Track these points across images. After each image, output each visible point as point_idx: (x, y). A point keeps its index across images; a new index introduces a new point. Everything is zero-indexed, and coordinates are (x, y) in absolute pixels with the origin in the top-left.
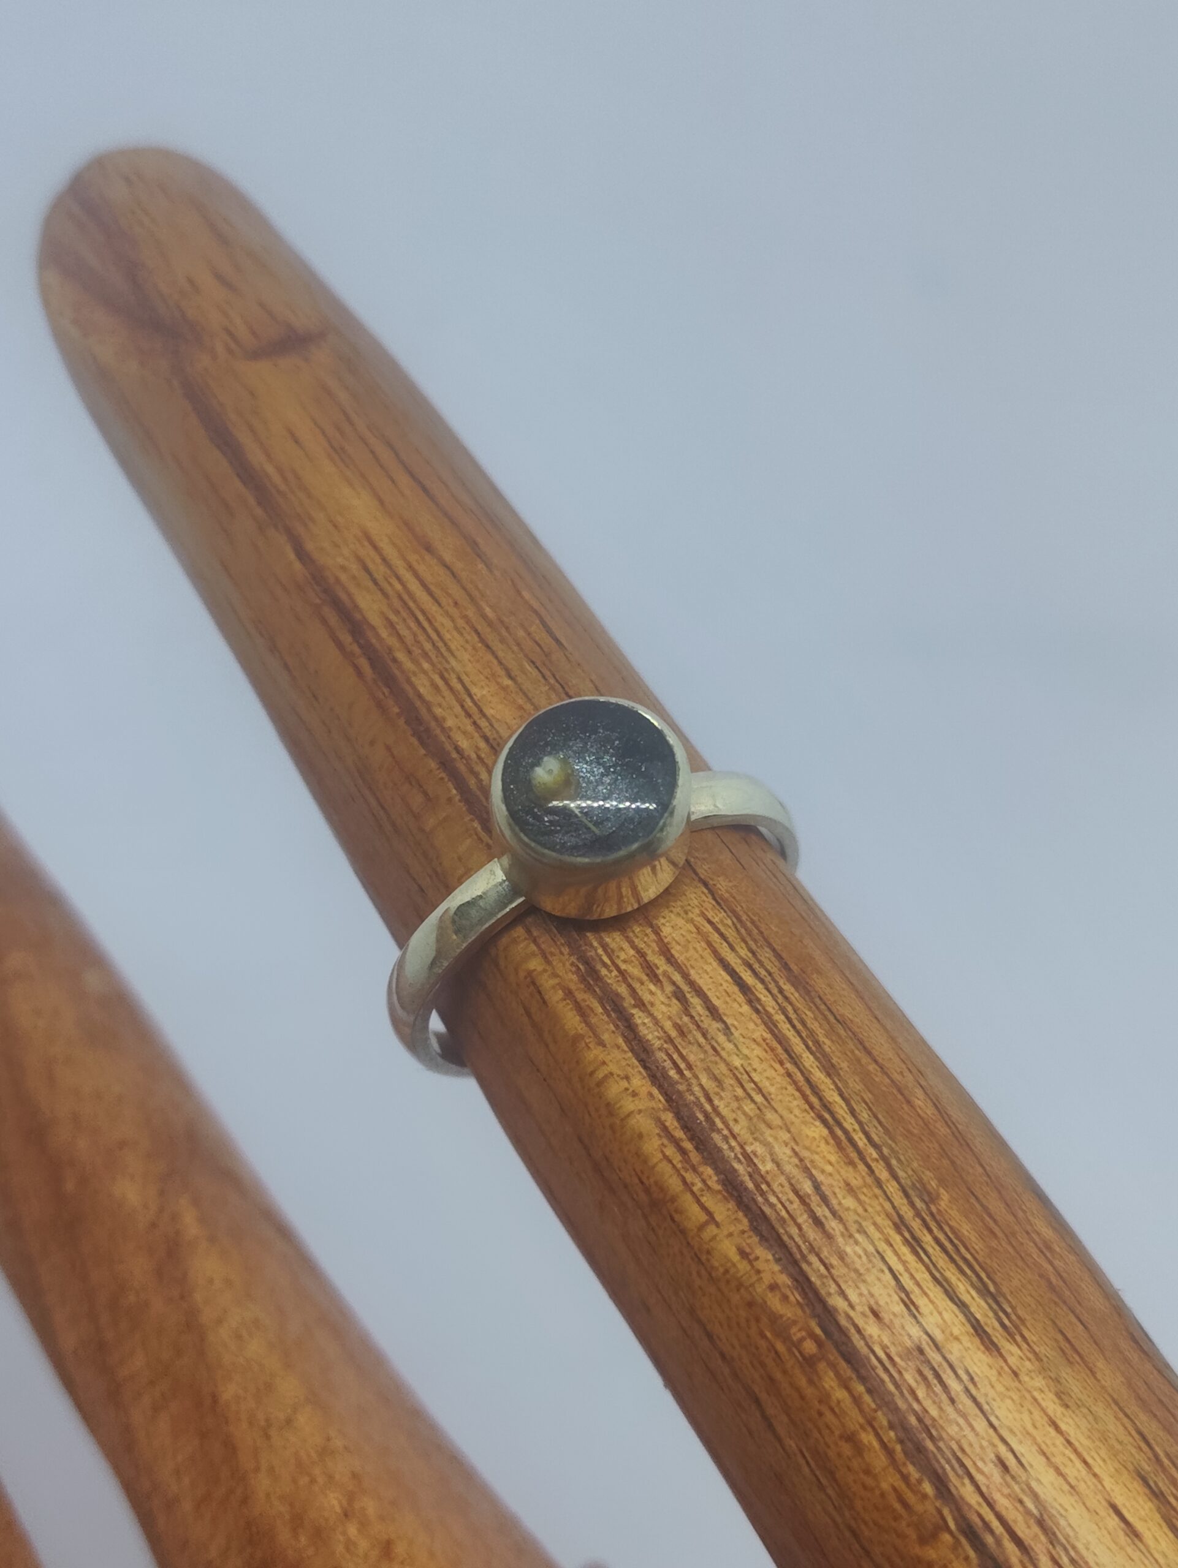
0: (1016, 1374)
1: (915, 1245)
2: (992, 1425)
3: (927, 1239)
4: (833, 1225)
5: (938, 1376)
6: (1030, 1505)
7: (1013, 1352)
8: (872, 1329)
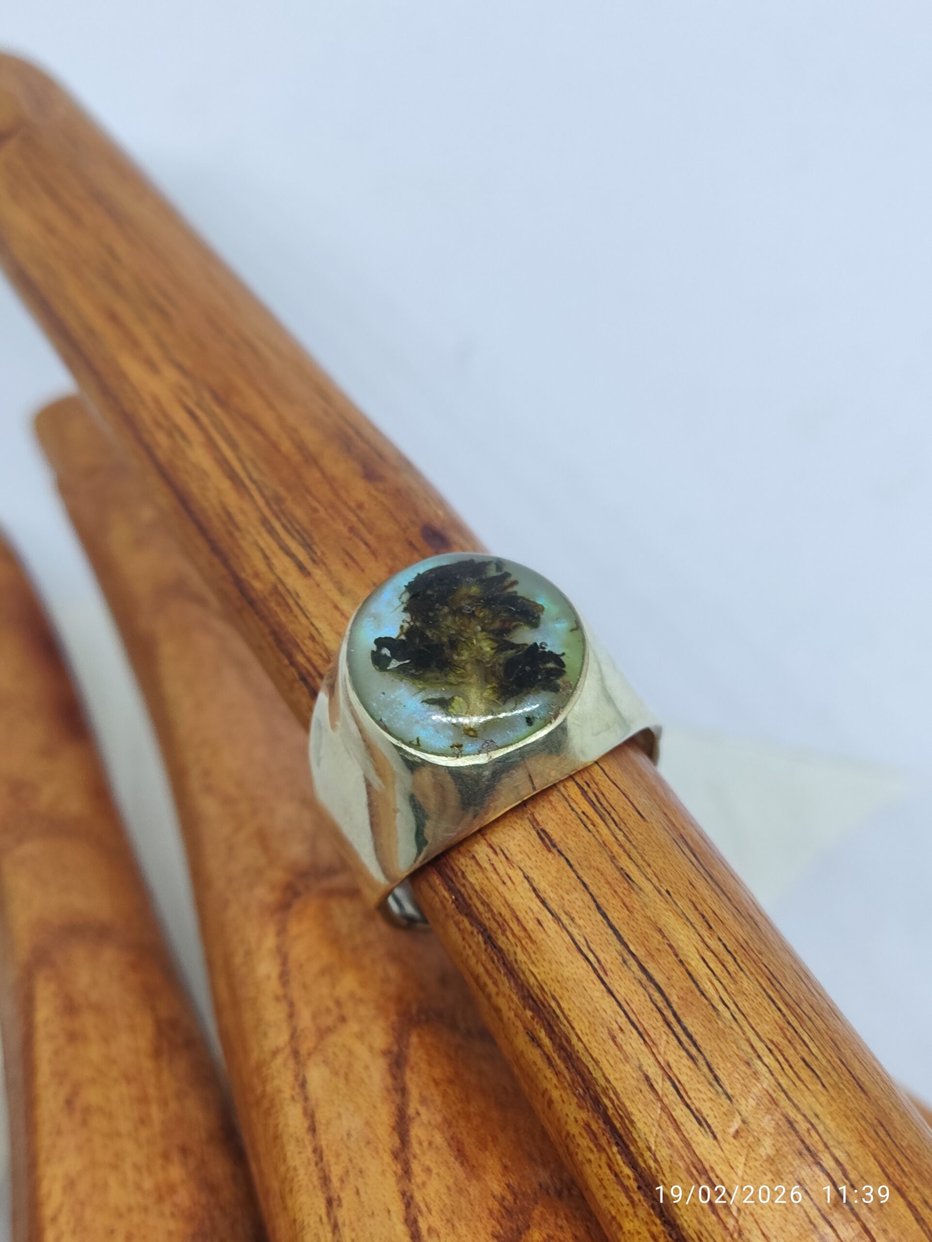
0: (318, 585)
1: (272, 531)
2: (307, 617)
3: (277, 526)
4: (237, 534)
5: (284, 599)
6: (324, 655)
7: (318, 573)
8: (257, 585)
